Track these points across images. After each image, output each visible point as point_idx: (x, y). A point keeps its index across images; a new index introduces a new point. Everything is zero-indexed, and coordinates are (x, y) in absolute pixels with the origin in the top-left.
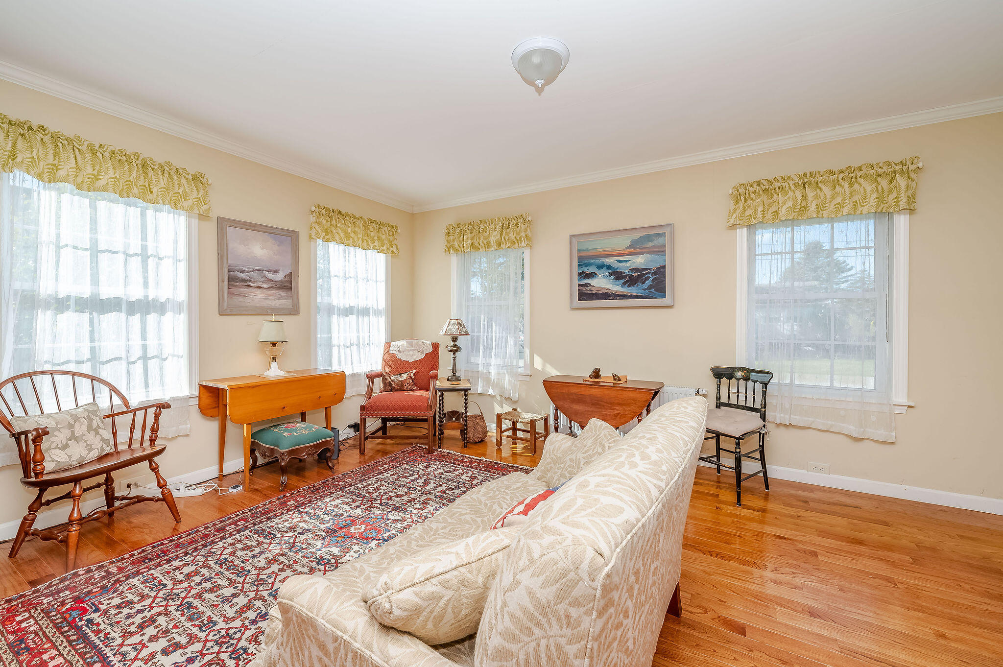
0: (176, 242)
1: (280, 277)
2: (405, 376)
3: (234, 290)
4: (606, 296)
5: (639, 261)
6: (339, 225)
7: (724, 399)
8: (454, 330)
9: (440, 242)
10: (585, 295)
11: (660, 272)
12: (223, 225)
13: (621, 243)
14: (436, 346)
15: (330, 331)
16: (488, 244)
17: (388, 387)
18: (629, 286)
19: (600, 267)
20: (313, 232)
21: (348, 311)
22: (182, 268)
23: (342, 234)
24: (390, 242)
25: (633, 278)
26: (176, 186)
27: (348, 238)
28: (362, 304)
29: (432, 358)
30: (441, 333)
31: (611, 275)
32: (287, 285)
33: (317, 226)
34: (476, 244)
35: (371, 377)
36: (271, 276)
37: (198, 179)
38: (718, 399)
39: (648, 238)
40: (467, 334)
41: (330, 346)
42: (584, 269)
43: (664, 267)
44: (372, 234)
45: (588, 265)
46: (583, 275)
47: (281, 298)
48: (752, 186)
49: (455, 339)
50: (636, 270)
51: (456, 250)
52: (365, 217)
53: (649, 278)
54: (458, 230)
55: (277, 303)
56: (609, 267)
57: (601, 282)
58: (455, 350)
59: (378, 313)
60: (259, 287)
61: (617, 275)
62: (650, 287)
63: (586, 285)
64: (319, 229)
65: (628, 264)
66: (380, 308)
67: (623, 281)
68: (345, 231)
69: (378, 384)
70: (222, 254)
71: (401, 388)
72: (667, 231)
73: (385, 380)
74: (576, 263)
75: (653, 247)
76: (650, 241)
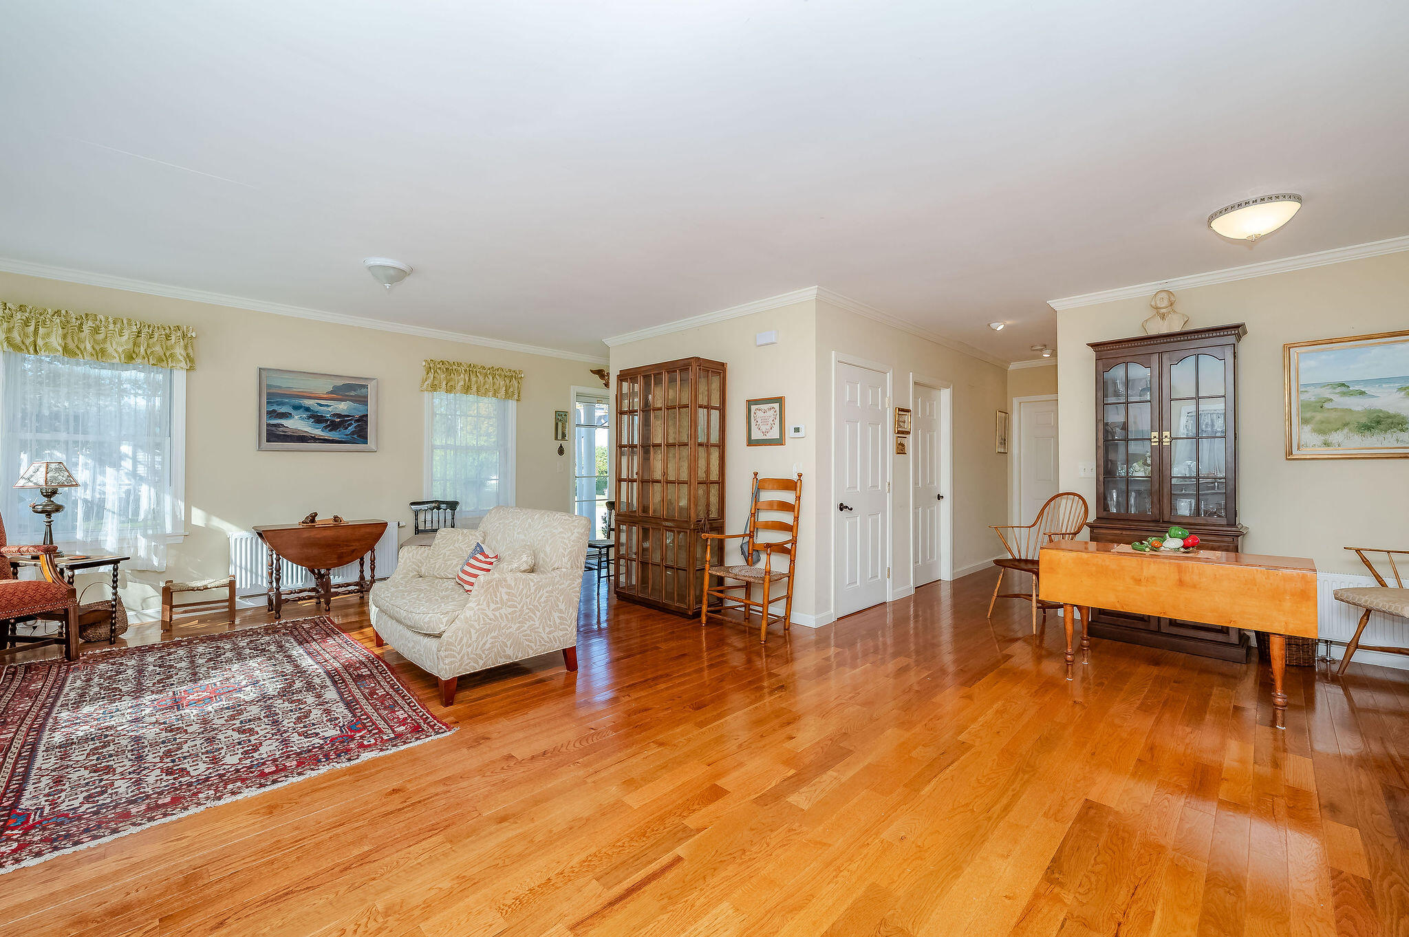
4: (303, 439)
5: (343, 407)
10: (275, 435)
13: (324, 387)
16: (103, 352)
19: (297, 408)
31: (309, 417)
38: (417, 527)
39: (351, 387)
48: (439, 363)
49: (49, 494)
50: (339, 416)
53: (350, 425)
54: (22, 316)
56: (307, 409)
57: (296, 423)
58: (51, 510)
61: (318, 419)
62: (353, 433)
65: (330, 409)
72: (372, 384)
74: (264, 400)
75: (356, 396)
76: (354, 390)
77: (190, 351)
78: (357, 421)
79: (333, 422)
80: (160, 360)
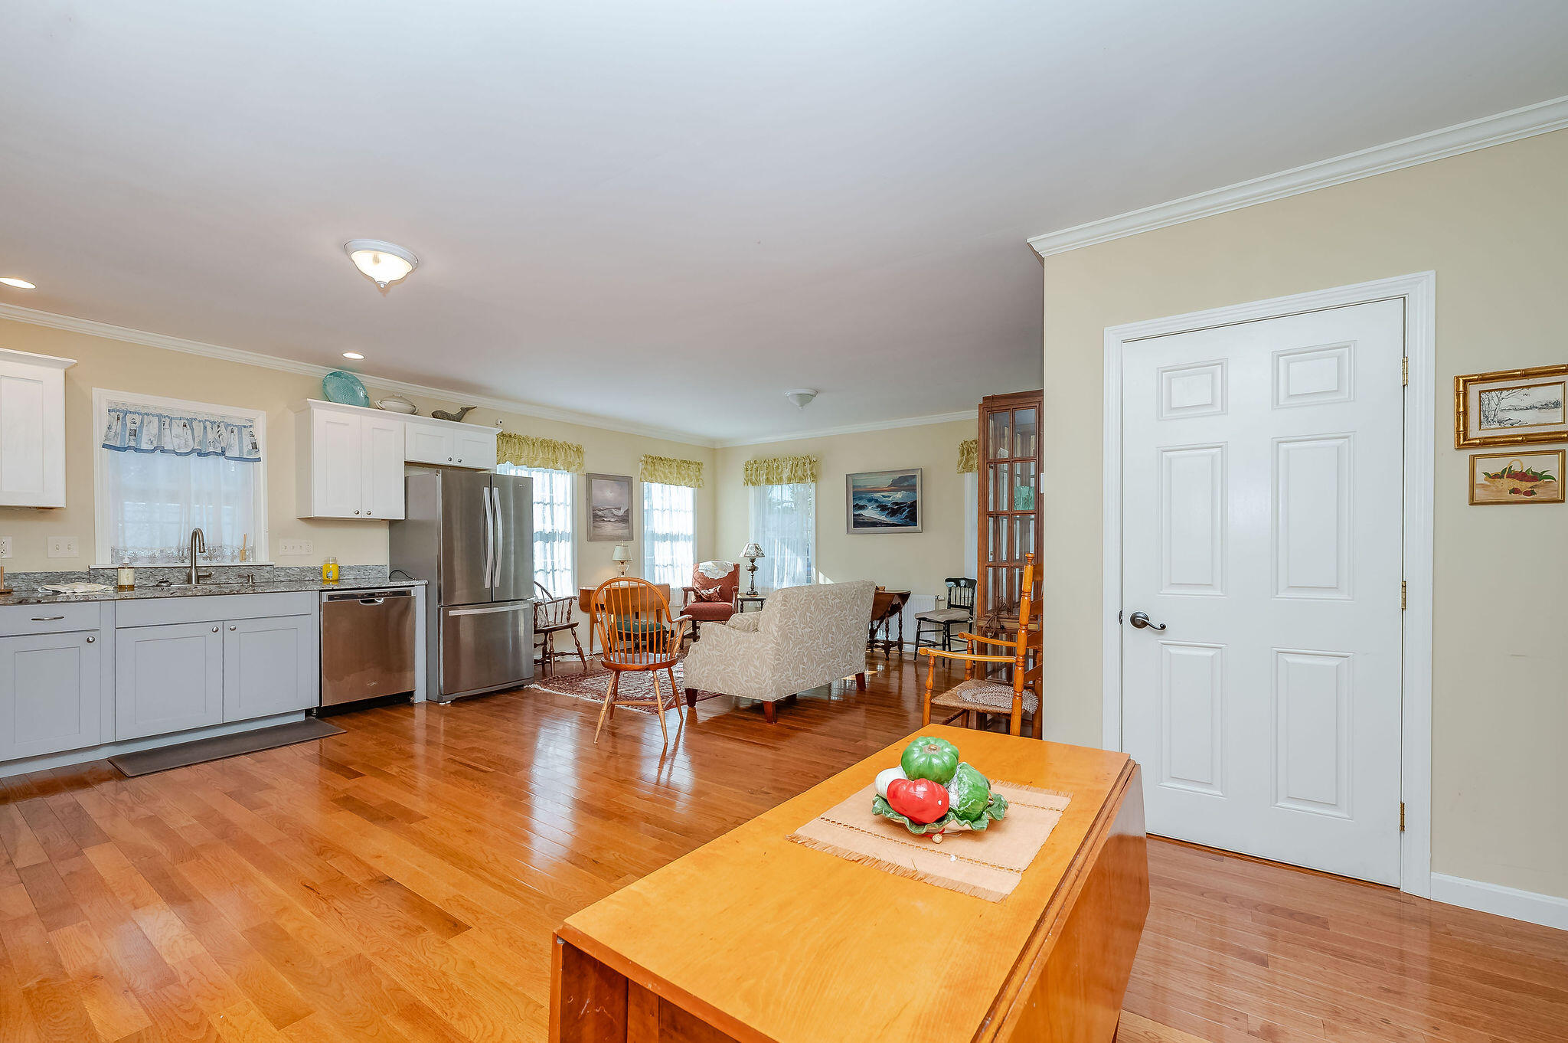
0: (566, 493)
1: (621, 513)
2: (712, 591)
3: (596, 524)
4: (874, 524)
5: (898, 496)
6: (660, 469)
7: (953, 603)
8: (753, 552)
9: (740, 475)
10: (859, 523)
11: (913, 505)
12: (590, 477)
13: (886, 481)
14: (737, 567)
15: (653, 554)
16: (781, 478)
17: (699, 598)
18: (891, 516)
19: (870, 500)
20: (643, 476)
21: (665, 538)
22: (569, 509)
23: (662, 476)
24: (697, 477)
25: (894, 510)
26: (569, 457)
27: (666, 478)
28: (675, 532)
29: (734, 576)
30: (741, 555)
31: (878, 507)
32: (625, 519)
33: (645, 472)
34: (771, 478)
35: (686, 590)
36: (616, 512)
37: (579, 450)
38: (949, 602)
39: (905, 479)
40: (763, 555)
41: (653, 566)
42: (858, 502)
43: (916, 502)
44: (683, 472)
45: (861, 499)
46: (857, 507)
47: (622, 528)
48: (971, 443)
49: (753, 561)
50: (896, 504)
51: (754, 484)
52: (677, 458)
53: (904, 510)
54: (755, 466)
55: (620, 532)
56: (876, 501)
57: (871, 513)
58: (753, 569)
59: (686, 538)
60: (609, 521)
61: (883, 508)
62: (907, 517)
63: (859, 515)
64: (647, 474)
65: (890, 499)
66: (689, 535)
67: (887, 512)
68: (664, 473)
69: (692, 597)
70: (589, 499)
71: (709, 599)
72: (918, 474)
73: (696, 593)
74: (851, 497)
75: (908, 486)
76: (906, 481)
77: (814, 471)
78: (908, 507)
79: (893, 509)
80: (801, 479)
